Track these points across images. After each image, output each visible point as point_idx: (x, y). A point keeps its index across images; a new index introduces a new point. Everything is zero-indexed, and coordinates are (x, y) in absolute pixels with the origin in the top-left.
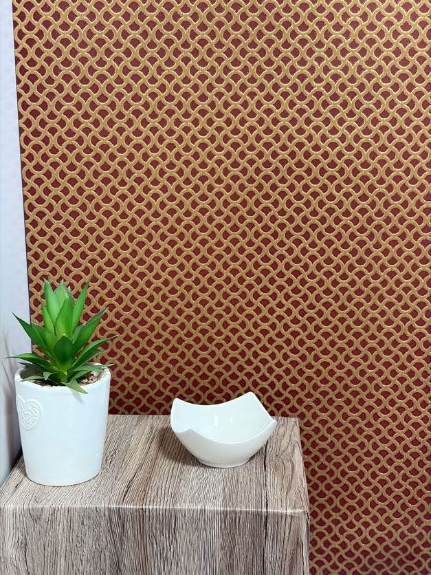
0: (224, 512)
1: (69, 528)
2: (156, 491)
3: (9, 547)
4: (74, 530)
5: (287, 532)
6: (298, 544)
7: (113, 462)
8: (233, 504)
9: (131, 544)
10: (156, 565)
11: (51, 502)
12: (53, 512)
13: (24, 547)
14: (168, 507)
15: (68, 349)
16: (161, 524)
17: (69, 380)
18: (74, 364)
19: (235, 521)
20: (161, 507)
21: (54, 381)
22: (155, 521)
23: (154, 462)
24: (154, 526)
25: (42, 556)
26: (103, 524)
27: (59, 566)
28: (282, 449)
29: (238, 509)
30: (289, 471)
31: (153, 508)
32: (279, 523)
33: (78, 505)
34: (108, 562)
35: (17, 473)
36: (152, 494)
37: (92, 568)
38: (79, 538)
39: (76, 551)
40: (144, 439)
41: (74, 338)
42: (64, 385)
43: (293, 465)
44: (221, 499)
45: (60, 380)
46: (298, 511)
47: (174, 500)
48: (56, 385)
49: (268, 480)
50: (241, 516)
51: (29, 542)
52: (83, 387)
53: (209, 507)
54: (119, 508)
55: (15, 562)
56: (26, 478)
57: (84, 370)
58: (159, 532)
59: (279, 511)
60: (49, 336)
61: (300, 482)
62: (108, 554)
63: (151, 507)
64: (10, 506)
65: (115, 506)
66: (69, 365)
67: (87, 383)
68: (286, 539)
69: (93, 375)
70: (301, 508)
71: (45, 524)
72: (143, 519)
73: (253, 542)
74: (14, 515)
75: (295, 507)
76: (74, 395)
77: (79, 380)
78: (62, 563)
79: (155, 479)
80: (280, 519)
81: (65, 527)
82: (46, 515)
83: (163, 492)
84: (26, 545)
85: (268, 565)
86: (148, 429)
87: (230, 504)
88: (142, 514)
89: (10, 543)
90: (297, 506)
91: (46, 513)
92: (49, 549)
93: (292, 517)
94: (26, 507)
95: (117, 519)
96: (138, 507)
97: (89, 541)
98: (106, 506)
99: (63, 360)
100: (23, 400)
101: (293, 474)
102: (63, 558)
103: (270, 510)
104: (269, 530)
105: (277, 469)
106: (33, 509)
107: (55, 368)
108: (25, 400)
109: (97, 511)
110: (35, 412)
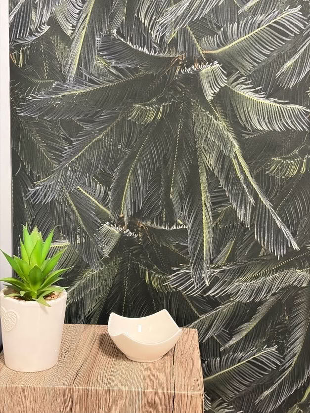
0: (144, 392)
2: (96, 377)
4: (38, 403)
5: (188, 407)
7: (67, 356)
8: (151, 388)
11: (22, 382)
12: (24, 390)
14: (105, 388)
15: (38, 275)
16: (100, 400)
17: (38, 297)
18: (42, 285)
19: (152, 399)
20: (100, 388)
21: (27, 297)
22: (95, 398)
26: (58, 399)
28: (186, 350)
29: (154, 391)
30: (190, 365)
31: (94, 389)
32: (183, 402)
33: (41, 386)
36: (93, 379)
40: (88, 341)
41: (42, 268)
42: (34, 300)
43: (193, 361)
44: (142, 383)
45: (32, 297)
46: (195, 392)
47: (109, 383)
48: (28, 300)
49: (175, 371)
50: (156, 396)
52: (48, 302)
53: (134, 389)
54: (70, 389)
56: (4, 366)
57: (49, 290)
58: (98, 406)
59: (183, 393)
60: (25, 266)
61: (198, 373)
63: (93, 388)
65: (67, 387)
66: (38, 287)
67: (50, 300)
69: (54, 294)
70: (198, 391)
71: (18, 399)
72: (87, 397)
75: (194, 390)
76: (41, 307)
77: (45, 297)
79: (96, 369)
80: (183, 398)
81: (32, 401)
82: (18, 392)
83: (101, 378)
86: (91, 334)
87: (149, 387)
90: (196, 389)
91: (19, 391)
93: (191, 397)
94: (5, 385)
95: (69, 396)
96: (83, 388)
98: (62, 386)
99: (34, 283)
101: (193, 367)
103: (176, 392)
104: (176, 406)
105: (181, 363)
106: (9, 388)
107: (28, 289)
108: (6, 310)
109: (55, 390)
110: (13, 319)
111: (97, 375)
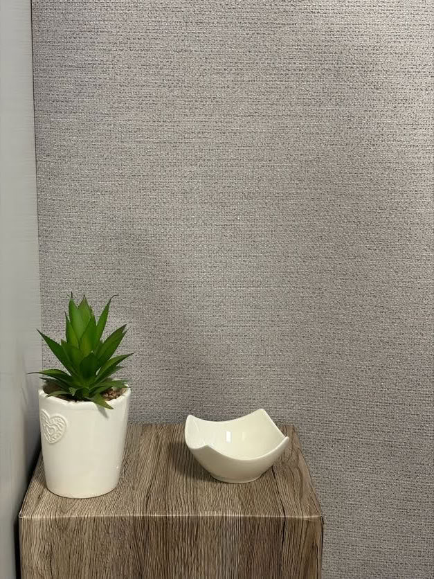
1: (94, 537)
3: (35, 557)
4: (99, 539)
5: (303, 536)
6: (313, 547)
7: (127, 472)
9: (154, 550)
10: (177, 570)
11: (76, 511)
12: (80, 521)
13: (49, 556)
16: (184, 531)
17: (92, 395)
18: (97, 379)
19: (254, 527)
20: (184, 516)
22: (177, 529)
24: (177, 533)
25: (67, 565)
26: (127, 532)
28: (287, 455)
29: (257, 516)
30: (297, 478)
31: (176, 517)
32: (296, 529)
33: (103, 515)
34: (131, 568)
36: (172, 502)
37: (115, 575)
38: (103, 546)
39: (100, 559)
43: (299, 470)
44: (240, 507)
46: (313, 516)
48: (80, 401)
49: (280, 487)
50: (260, 523)
51: (54, 551)
52: (108, 403)
53: (229, 515)
54: (143, 517)
55: (40, 572)
57: (105, 385)
58: (181, 539)
59: (296, 517)
61: (310, 489)
62: (131, 561)
64: (37, 517)
65: (139, 515)
66: (92, 381)
68: (302, 543)
70: (316, 514)
71: (71, 534)
72: (167, 527)
73: (270, 547)
75: (311, 514)
76: (100, 410)
79: (171, 488)
80: (297, 525)
81: (91, 536)
82: (72, 525)
84: (51, 554)
85: (284, 568)
87: (249, 511)
88: (165, 522)
89: (36, 552)
92: (74, 558)
93: (308, 522)
94: (53, 517)
95: (141, 527)
96: (161, 516)
97: (114, 549)
98: (131, 515)
100: (48, 414)
101: (302, 481)
103: (287, 516)
104: (287, 535)
105: (285, 476)
106: (59, 519)
107: (79, 384)
108: (50, 414)
109: (122, 520)
110: (60, 426)
111: (175, 497)
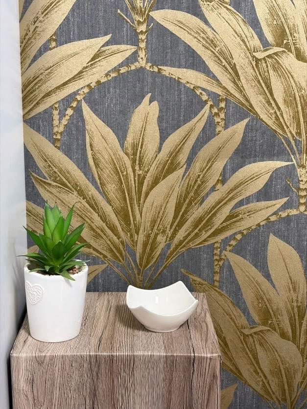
0: (166, 356)
1: (62, 369)
3: (22, 382)
4: (65, 370)
5: (207, 369)
6: (214, 376)
7: (86, 325)
8: (172, 351)
9: (104, 378)
10: (120, 392)
11: (50, 351)
12: (52, 358)
13: (32, 382)
14: (129, 354)
15: (61, 250)
17: (61, 271)
18: (64, 260)
19: (173, 362)
20: (124, 354)
22: (120, 363)
23: (114, 325)
24: (119, 366)
25: (44, 388)
26: (85, 365)
27: (55, 393)
28: (198, 314)
29: (175, 354)
30: (205, 329)
31: (119, 355)
32: (202, 363)
34: (88, 390)
35: (22, 332)
36: (116, 345)
37: (77, 395)
38: (69, 375)
39: (67, 384)
42: (58, 275)
43: (206, 324)
45: (55, 271)
46: (214, 355)
49: (192, 335)
50: (177, 360)
51: (35, 379)
52: (72, 276)
53: (156, 353)
54: (96, 355)
55: (25, 393)
57: (71, 264)
58: (122, 370)
59: (202, 355)
60: (49, 242)
61: (213, 336)
62: (88, 385)
64: (23, 355)
65: (93, 354)
66: (60, 262)
67: (73, 273)
68: (207, 373)
70: (216, 353)
71: (47, 366)
72: (112, 362)
73: (184, 376)
74: (26, 360)
76: (66, 281)
77: (68, 270)
78: (57, 393)
79: (117, 336)
80: (203, 361)
81: (60, 368)
84: (33, 380)
85: (194, 391)
87: (170, 351)
88: (111, 358)
89: (22, 379)
90: (213, 352)
91: (47, 359)
92: (48, 383)
93: (210, 359)
94: (34, 355)
95: (95, 362)
96: (109, 354)
97: (76, 377)
98: (88, 353)
100: (30, 284)
101: (207, 330)
102: (58, 389)
103: (196, 355)
104: (196, 368)
105: (196, 327)
106: (38, 356)
107: (52, 263)
108: (32, 284)
109: (82, 357)
110: (39, 292)
111: (119, 341)
